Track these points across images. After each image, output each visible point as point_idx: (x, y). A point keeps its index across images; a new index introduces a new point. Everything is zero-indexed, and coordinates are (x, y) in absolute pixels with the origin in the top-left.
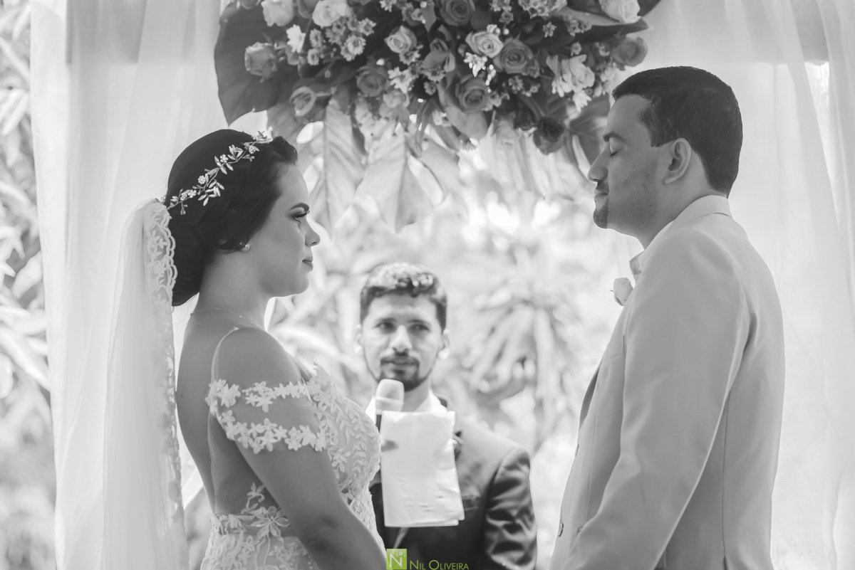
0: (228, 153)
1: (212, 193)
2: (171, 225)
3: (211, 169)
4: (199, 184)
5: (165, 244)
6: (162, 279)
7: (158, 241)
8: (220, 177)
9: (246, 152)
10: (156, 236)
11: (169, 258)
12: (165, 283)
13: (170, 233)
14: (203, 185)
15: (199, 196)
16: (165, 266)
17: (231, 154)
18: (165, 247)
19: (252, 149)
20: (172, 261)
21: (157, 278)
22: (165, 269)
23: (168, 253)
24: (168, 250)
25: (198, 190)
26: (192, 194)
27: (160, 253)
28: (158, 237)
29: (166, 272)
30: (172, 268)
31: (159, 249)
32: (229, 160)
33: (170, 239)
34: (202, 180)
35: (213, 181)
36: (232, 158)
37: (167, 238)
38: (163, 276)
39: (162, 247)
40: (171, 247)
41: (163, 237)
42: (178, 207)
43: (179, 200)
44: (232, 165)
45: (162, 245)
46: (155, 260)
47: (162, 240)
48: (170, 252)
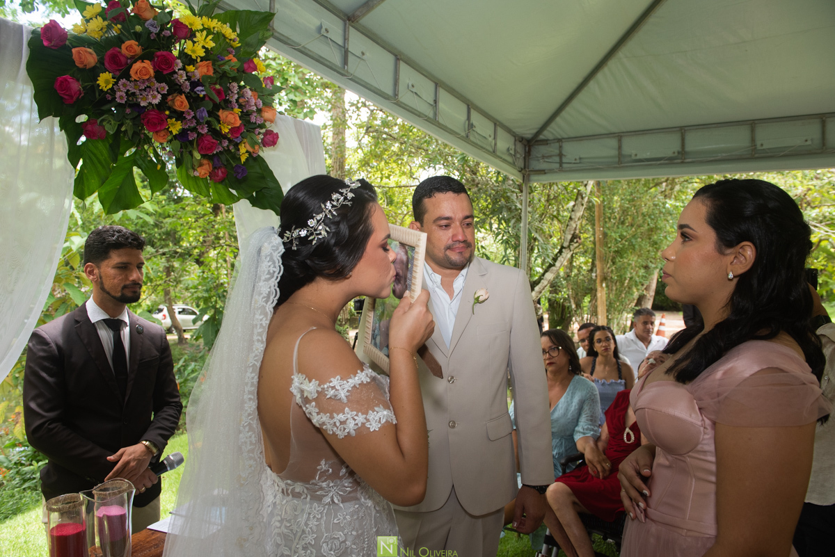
0: (331, 200)
1: (320, 234)
2: (283, 257)
3: (318, 214)
4: (309, 226)
5: (275, 269)
6: (264, 297)
7: (269, 266)
8: (326, 221)
9: (346, 198)
10: (268, 262)
11: (274, 282)
12: (267, 302)
13: (281, 262)
14: (312, 227)
15: (309, 237)
16: (270, 288)
17: (333, 201)
18: (274, 272)
19: (350, 195)
20: (277, 285)
21: (262, 296)
22: (269, 290)
23: (275, 278)
24: (276, 274)
25: (308, 231)
26: (303, 233)
27: (268, 276)
28: (270, 263)
29: (269, 292)
30: (276, 290)
31: (269, 273)
32: (333, 206)
33: (280, 266)
34: (311, 223)
35: (320, 224)
36: (335, 203)
37: (277, 265)
38: (266, 295)
39: (272, 272)
40: (279, 273)
41: (274, 263)
42: (291, 242)
43: (292, 236)
44: (335, 210)
45: (272, 269)
46: (264, 281)
47: (272, 266)
48: (277, 277)
